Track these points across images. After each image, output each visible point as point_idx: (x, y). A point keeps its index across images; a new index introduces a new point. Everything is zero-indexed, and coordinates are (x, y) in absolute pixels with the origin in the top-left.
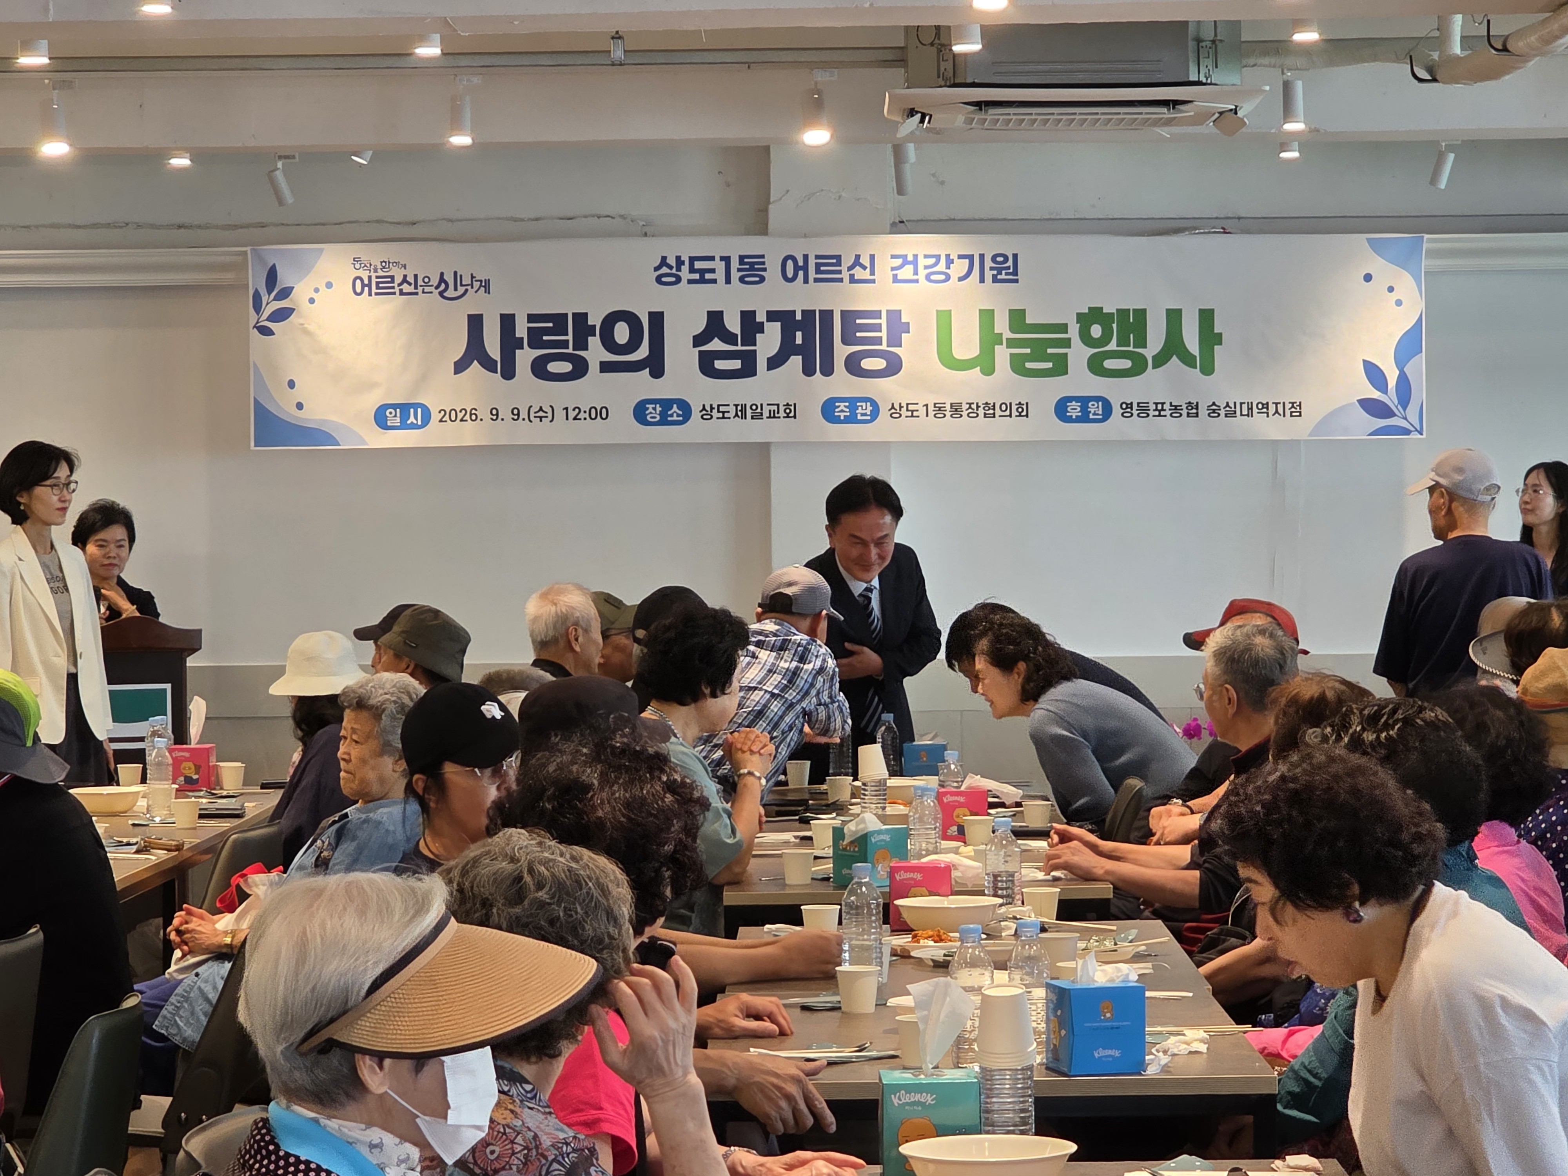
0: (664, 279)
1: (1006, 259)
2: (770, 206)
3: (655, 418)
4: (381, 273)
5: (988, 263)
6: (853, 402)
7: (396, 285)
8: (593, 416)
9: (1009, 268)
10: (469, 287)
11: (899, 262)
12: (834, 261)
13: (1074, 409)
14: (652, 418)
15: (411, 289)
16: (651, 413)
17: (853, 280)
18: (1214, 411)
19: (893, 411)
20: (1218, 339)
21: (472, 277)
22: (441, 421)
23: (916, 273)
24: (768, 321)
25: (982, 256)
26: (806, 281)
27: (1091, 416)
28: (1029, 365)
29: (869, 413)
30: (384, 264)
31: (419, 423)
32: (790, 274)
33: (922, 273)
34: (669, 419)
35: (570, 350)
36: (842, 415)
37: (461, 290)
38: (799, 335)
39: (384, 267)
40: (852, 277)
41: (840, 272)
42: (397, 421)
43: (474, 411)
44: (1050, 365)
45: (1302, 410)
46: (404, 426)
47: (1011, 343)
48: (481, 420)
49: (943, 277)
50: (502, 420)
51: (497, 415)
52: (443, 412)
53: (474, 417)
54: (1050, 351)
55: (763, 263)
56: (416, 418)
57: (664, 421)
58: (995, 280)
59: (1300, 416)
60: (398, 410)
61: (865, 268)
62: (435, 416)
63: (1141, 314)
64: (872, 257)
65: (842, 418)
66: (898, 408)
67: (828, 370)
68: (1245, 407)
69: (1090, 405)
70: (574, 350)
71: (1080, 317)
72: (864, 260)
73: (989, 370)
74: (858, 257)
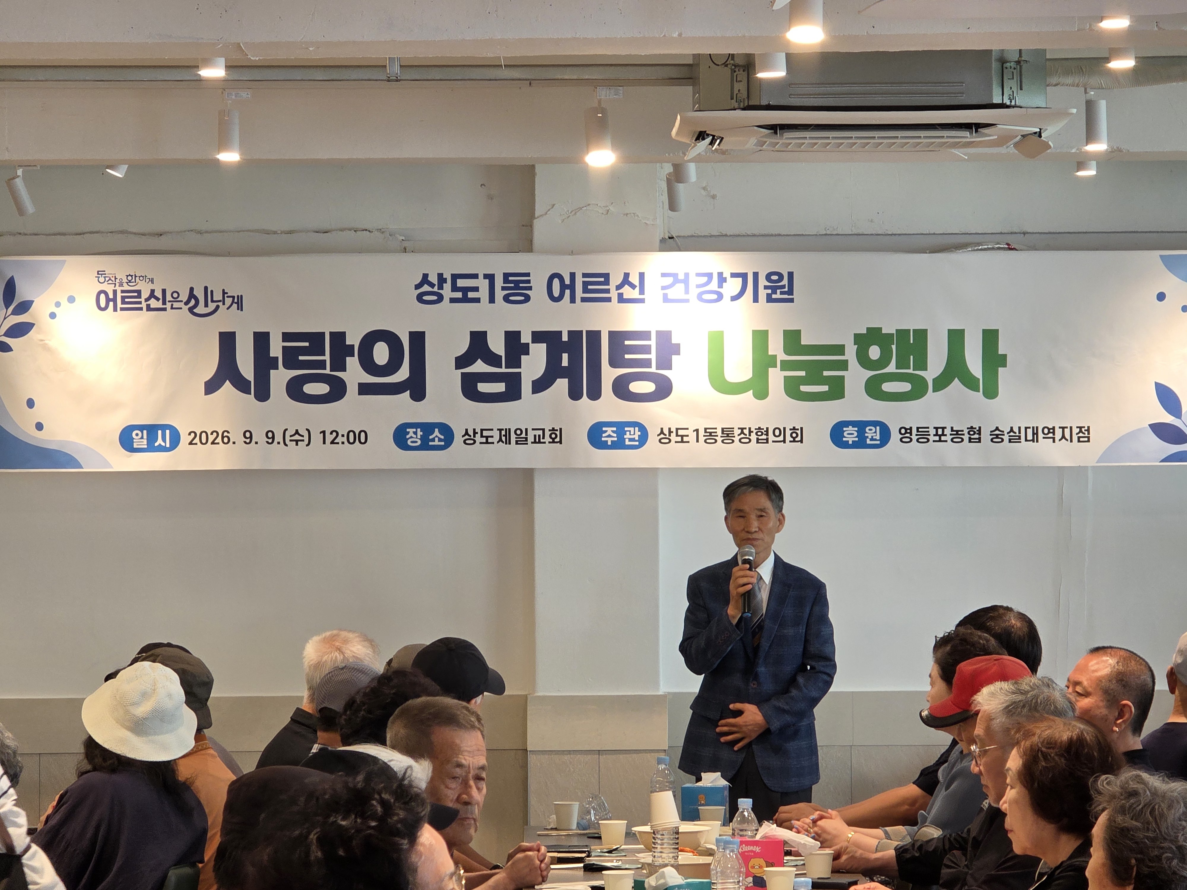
0: (425, 298)
1: (781, 276)
2: (535, 221)
3: (416, 442)
4: (126, 287)
5: (763, 282)
6: (621, 427)
7: (143, 300)
8: (351, 440)
9: (783, 287)
10: (220, 304)
11: (669, 280)
12: (602, 279)
13: (850, 435)
14: (412, 442)
15: (159, 305)
16: (411, 437)
17: (621, 299)
18: (997, 436)
19: (662, 436)
20: (1003, 361)
21: (224, 293)
22: (191, 443)
23: (687, 291)
24: (532, 343)
25: (756, 275)
26: (573, 300)
27: (868, 442)
28: (803, 388)
29: (637, 438)
30: (130, 278)
31: (168, 446)
32: (556, 293)
33: (694, 291)
34: (431, 443)
35: (327, 371)
36: (609, 440)
37: (212, 306)
38: (565, 356)
39: (130, 282)
40: (620, 296)
41: (608, 291)
42: (144, 444)
43: (226, 434)
44: (825, 388)
45: (1091, 435)
46: (151, 448)
47: (786, 366)
48: (234, 443)
49: (715, 297)
50: (256, 443)
51: (251, 437)
52: (193, 435)
53: (226, 440)
54: (826, 373)
55: (529, 282)
56: (164, 440)
57: (425, 446)
58: (770, 299)
59: (1088, 441)
60: (145, 432)
61: (633, 286)
62: (185, 439)
63: (922, 335)
64: (642, 276)
65: (609, 443)
66: (667, 433)
67: (595, 394)
68: (1030, 432)
69: (867, 429)
70: (331, 371)
71: (858, 338)
72: (634, 279)
73: (762, 394)
74: (627, 275)
